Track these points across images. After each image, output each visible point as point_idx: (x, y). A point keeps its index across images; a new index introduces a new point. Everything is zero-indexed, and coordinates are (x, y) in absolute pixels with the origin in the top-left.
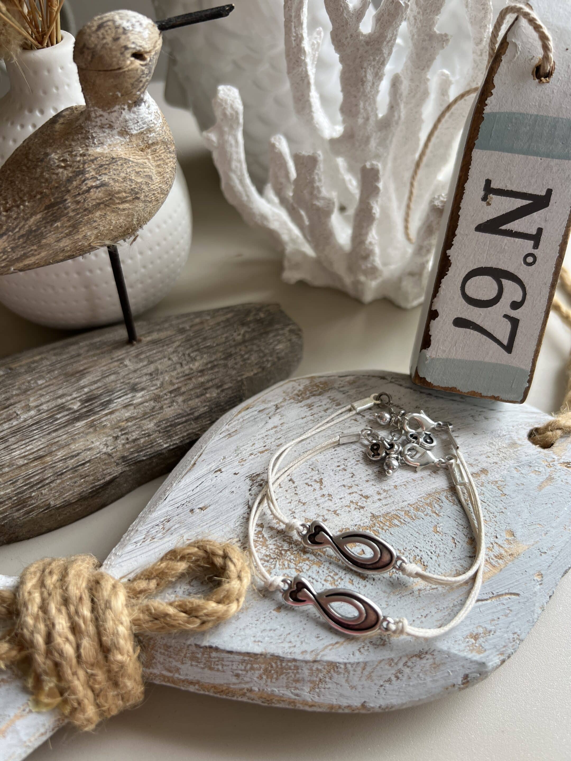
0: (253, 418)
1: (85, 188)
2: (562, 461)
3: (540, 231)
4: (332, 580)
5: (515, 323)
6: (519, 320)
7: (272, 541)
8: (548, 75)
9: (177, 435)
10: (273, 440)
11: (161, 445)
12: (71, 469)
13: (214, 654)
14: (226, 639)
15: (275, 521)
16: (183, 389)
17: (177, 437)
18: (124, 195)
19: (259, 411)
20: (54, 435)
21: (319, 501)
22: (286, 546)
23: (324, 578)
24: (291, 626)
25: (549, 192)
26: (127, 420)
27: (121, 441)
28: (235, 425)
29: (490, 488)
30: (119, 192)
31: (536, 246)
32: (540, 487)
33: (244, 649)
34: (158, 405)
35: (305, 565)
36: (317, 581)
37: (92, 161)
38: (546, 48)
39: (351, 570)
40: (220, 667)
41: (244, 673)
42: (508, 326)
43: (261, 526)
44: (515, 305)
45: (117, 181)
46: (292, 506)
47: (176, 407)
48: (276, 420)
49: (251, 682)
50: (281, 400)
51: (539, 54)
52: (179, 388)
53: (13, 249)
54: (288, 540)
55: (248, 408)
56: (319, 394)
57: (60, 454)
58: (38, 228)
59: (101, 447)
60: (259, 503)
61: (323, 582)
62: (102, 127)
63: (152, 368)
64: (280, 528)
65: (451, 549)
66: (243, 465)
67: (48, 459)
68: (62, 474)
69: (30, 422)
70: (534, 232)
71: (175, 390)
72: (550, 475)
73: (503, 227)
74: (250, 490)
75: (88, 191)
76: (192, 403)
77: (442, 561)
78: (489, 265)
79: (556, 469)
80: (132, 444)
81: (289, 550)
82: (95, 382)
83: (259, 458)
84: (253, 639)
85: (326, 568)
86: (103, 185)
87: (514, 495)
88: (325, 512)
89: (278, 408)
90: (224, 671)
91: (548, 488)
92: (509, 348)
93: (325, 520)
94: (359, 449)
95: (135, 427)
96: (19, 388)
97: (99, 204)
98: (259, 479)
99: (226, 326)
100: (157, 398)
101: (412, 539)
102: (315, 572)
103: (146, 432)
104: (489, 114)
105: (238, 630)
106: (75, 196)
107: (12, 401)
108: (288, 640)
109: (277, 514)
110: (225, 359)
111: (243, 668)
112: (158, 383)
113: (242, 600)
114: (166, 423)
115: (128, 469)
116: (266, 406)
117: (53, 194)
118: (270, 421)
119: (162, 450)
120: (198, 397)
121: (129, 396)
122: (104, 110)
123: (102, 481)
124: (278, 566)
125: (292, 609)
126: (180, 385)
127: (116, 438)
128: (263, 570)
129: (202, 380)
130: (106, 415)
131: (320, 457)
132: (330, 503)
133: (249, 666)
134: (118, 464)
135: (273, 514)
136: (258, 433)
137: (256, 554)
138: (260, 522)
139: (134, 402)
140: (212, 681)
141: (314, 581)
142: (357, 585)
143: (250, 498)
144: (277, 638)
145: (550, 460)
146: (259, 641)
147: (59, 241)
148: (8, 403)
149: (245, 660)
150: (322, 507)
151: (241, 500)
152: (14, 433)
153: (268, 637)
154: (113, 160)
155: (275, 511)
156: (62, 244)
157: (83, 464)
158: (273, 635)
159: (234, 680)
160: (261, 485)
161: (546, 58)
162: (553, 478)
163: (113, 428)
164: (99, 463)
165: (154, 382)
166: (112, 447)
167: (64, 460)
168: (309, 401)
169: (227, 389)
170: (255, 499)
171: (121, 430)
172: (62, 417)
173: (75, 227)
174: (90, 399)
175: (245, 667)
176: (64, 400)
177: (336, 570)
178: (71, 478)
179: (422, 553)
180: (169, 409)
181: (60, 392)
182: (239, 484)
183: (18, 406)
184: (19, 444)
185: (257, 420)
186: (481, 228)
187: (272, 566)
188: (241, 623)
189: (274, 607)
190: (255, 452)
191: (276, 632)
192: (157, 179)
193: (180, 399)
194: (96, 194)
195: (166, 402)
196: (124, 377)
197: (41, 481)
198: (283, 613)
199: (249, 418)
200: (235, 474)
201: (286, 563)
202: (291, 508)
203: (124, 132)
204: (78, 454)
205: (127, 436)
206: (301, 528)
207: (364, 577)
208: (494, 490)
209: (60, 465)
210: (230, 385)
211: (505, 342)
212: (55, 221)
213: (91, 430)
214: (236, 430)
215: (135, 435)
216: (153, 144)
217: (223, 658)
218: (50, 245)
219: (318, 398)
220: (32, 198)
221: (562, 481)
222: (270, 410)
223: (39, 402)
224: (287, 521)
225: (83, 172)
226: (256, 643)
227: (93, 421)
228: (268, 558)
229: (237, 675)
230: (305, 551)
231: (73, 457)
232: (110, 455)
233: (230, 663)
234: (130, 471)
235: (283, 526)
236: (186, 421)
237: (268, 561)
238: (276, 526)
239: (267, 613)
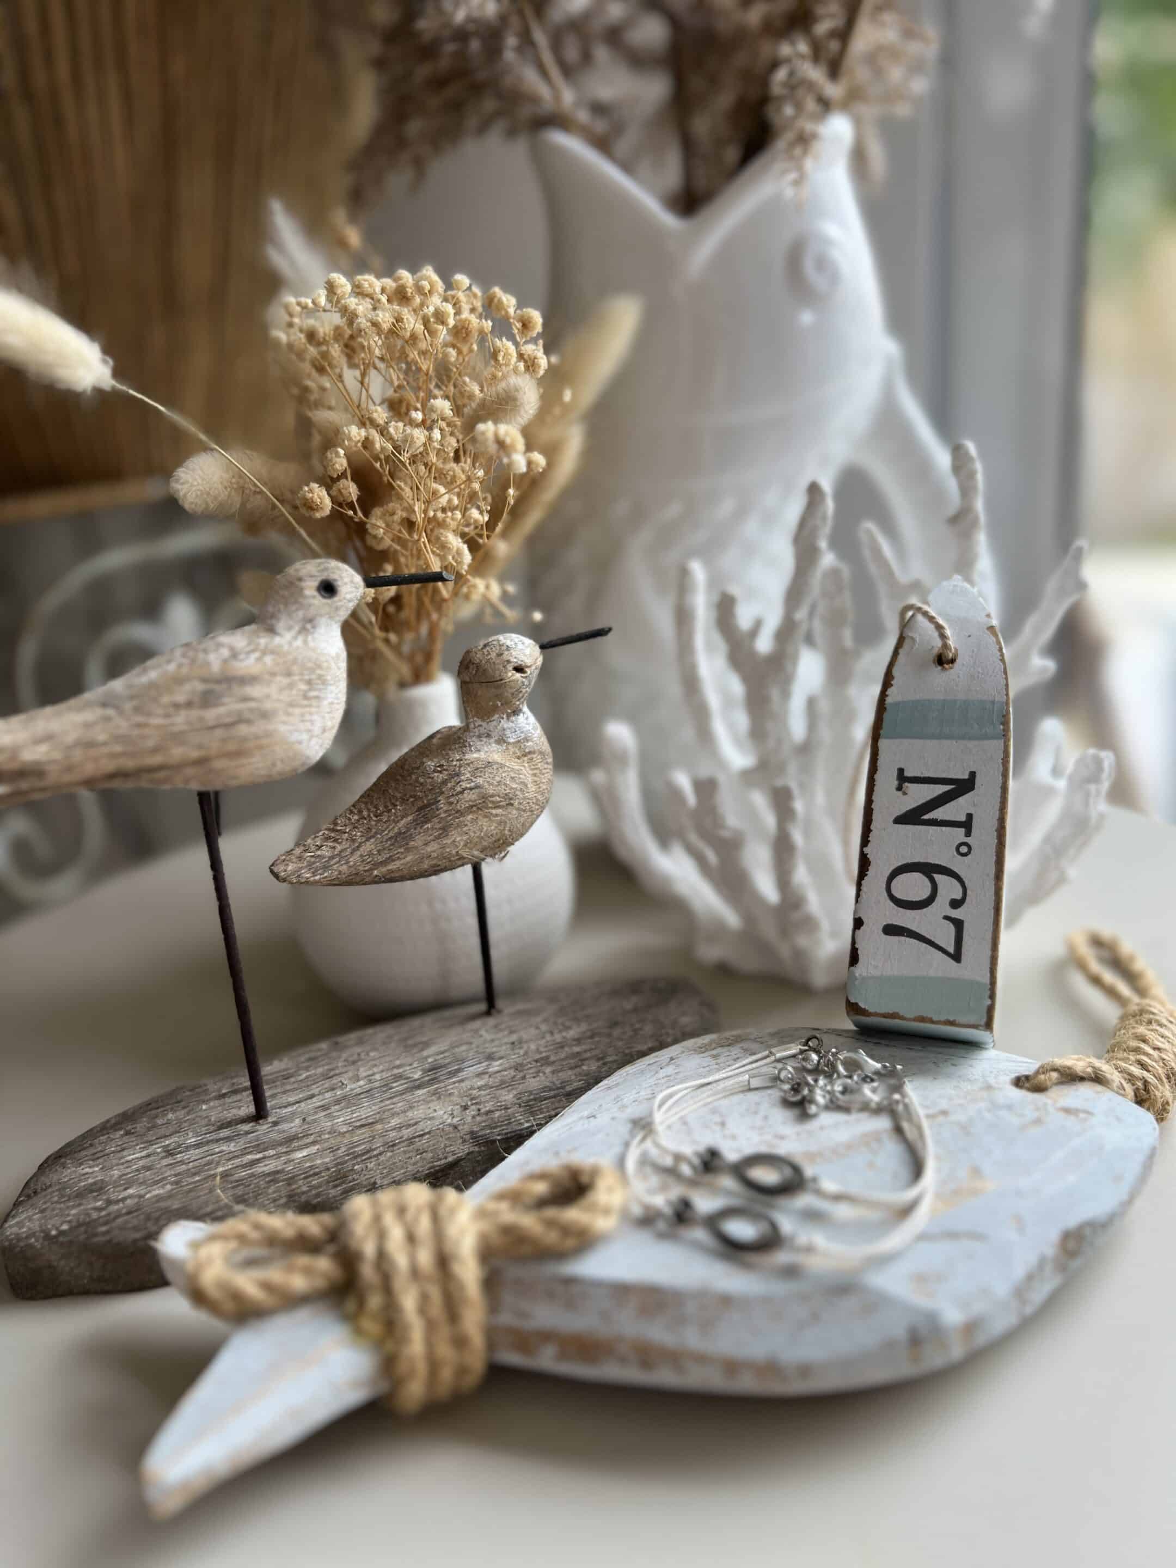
1: (459, 789)
2: (1058, 1106)
3: (970, 816)
5: (958, 925)
6: (964, 921)
8: (953, 661)
9: (542, 1113)
11: (522, 1124)
12: (407, 1140)
16: (552, 1058)
17: (541, 1116)
18: (498, 799)
19: (648, 1065)
20: (388, 1102)
25: (973, 775)
26: (480, 1088)
27: (472, 1111)
30: (493, 796)
31: (968, 834)
32: (1023, 1129)
34: (520, 1075)
37: (468, 764)
38: (943, 636)
42: (951, 928)
44: (956, 904)
45: (492, 784)
47: (543, 1078)
50: (678, 1053)
51: (938, 643)
52: (547, 1057)
53: (379, 851)
56: (729, 1046)
57: (394, 1122)
58: (408, 830)
59: (446, 1116)
62: (479, 737)
63: (514, 1038)
67: (379, 1127)
68: (394, 1145)
69: (358, 1091)
70: (963, 818)
71: (542, 1059)
72: (1038, 1119)
73: (926, 817)
74: (629, 1131)
75: (462, 792)
76: (563, 1075)
78: (916, 860)
79: (1048, 1113)
80: (484, 1118)
82: (442, 1053)
86: (477, 787)
89: (673, 1059)
91: (1033, 1130)
92: (957, 956)
94: (775, 1094)
95: (488, 1097)
96: (346, 1060)
97: (472, 806)
98: (642, 1121)
100: (518, 1067)
103: (503, 1103)
104: (890, 704)
106: (449, 797)
107: (337, 1072)
109: (663, 1147)
110: (610, 1027)
112: (522, 1052)
113: (612, 1218)
114: (529, 1096)
115: (477, 1149)
117: (426, 796)
118: (661, 1070)
119: (521, 1130)
120: (571, 1068)
121: (484, 1064)
122: (483, 720)
123: (443, 1162)
126: (548, 1054)
127: (465, 1108)
129: (577, 1049)
130: (454, 1083)
131: (725, 1102)
134: (464, 1141)
135: (658, 1148)
138: (639, 1158)
139: (490, 1070)
141: (702, 1202)
143: (629, 1137)
145: (1040, 1103)
147: (426, 844)
148: (332, 1073)
151: (617, 1139)
152: (338, 1102)
154: (489, 764)
155: (661, 1144)
156: (429, 849)
157: (422, 1135)
159: (599, 1321)
160: (644, 1125)
161: (945, 646)
162: (1042, 1122)
163: (461, 1096)
164: (442, 1136)
165: (517, 1051)
166: (459, 1119)
167: (399, 1128)
168: (714, 1052)
169: (610, 1062)
170: (636, 1138)
171: (472, 1099)
172: (398, 1086)
173: (445, 830)
174: (434, 1068)
176: (401, 1070)
178: (405, 1152)
180: (533, 1080)
181: (398, 1062)
182: (617, 1126)
183: (345, 1076)
184: (344, 1111)
185: (644, 1073)
186: (900, 820)
192: (532, 788)
193: (548, 1070)
194: (470, 796)
195: (531, 1071)
196: (478, 1047)
197: (368, 1152)
199: (635, 1072)
200: (613, 1119)
203: (501, 741)
204: (416, 1124)
205: (478, 1107)
206: (692, 1157)
209: (393, 1134)
210: (614, 1058)
211: (951, 950)
212: (426, 823)
213: (434, 1098)
215: (488, 1107)
216: (530, 753)
218: (417, 848)
219: (726, 1049)
220: (404, 800)
221: (1055, 1125)
222: (662, 1062)
223: (370, 1072)
224: (676, 1151)
225: (458, 775)
227: (437, 1089)
228: (649, 1187)
230: (695, 1182)
231: (409, 1126)
232: (455, 1127)
234: (479, 1152)
236: (554, 1097)
238: (661, 1161)
239: (644, 1245)
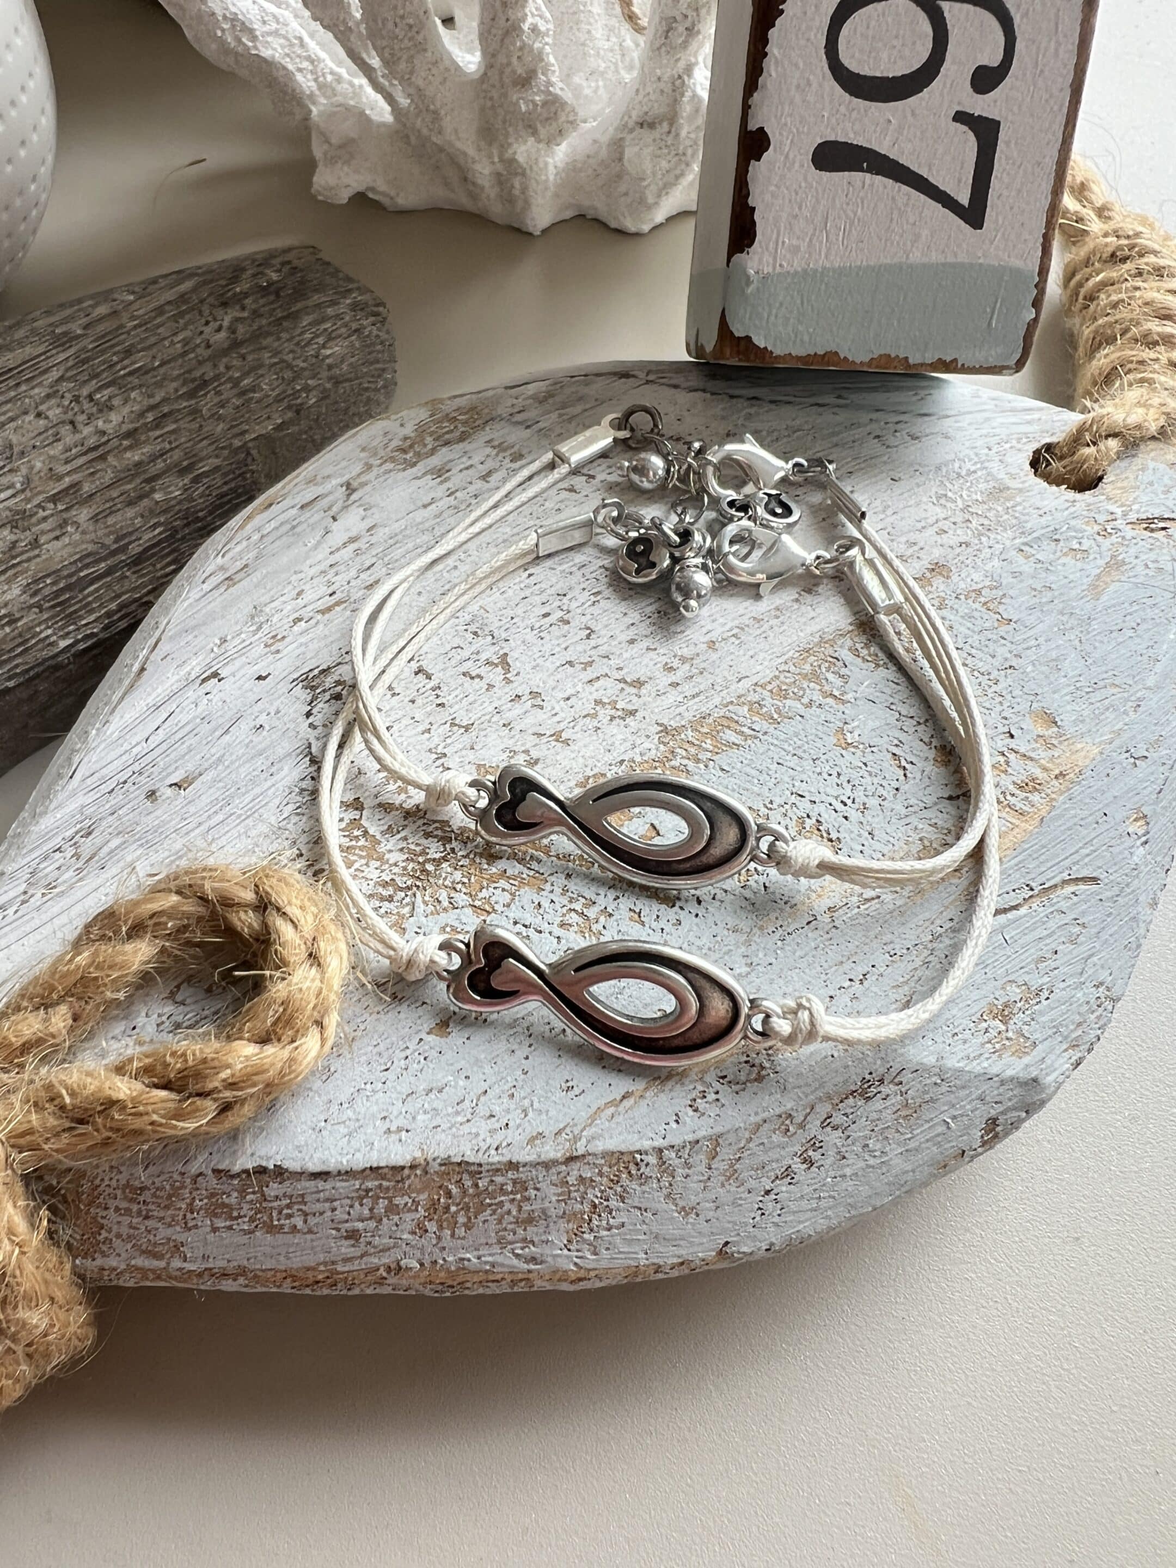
0: (289, 526)
2: (1133, 517)
4: (580, 920)
5: (987, 133)
6: (999, 123)
7: (393, 840)
10: (353, 573)
13: (274, 1189)
14: (301, 1140)
15: (392, 787)
19: (302, 507)
21: (508, 716)
22: (435, 850)
23: (558, 920)
24: (487, 1070)
28: (241, 553)
29: (963, 610)
32: (1096, 589)
33: (361, 1161)
35: (498, 892)
36: (540, 932)
39: (631, 884)
40: (298, 1221)
41: (372, 1224)
42: (969, 144)
43: (357, 805)
44: (984, 79)
46: (436, 740)
48: (352, 522)
49: (395, 1246)
50: (358, 468)
54: (439, 833)
55: (271, 505)
56: (461, 439)
60: (341, 746)
61: (558, 931)
64: (409, 804)
65: (895, 784)
66: (278, 652)
72: (1113, 557)
74: (308, 714)
77: (876, 820)
79: (1123, 538)
81: (445, 859)
83: (321, 626)
84: (382, 1126)
85: (558, 890)
87: (1031, 620)
88: (531, 741)
89: (354, 490)
90: (310, 1231)
91: (1114, 590)
92: (975, 213)
93: (534, 763)
94: (595, 563)
98: (329, 681)
99: (182, 314)
100: (18, 521)
101: (784, 775)
102: (530, 907)
105: (335, 1108)
108: (483, 1110)
109: (396, 766)
110: (191, 394)
111: (366, 1212)
112: (17, 481)
113: (332, 1020)
116: (319, 490)
118: (335, 526)
124: (420, 907)
125: (482, 1022)
128: (381, 925)
131: (492, 600)
132: (541, 715)
133: (382, 1203)
135: (384, 767)
136: (308, 562)
137: (353, 885)
138: (350, 797)
140: (283, 1264)
141: (531, 932)
142: (654, 925)
143: (312, 735)
144: (450, 1110)
145: (1101, 518)
146: (399, 1130)
149: (368, 1191)
150: (518, 728)
151: (287, 746)
153: (425, 1112)
155: (388, 760)
158: (438, 1104)
159: (346, 1248)
160: (338, 697)
162: (1123, 563)
168: (435, 461)
170: (327, 736)
175: (371, 1210)
177: (589, 894)
179: (821, 808)
182: (276, 704)
185: (298, 530)
187: (406, 910)
188: (340, 1087)
189: (430, 1023)
190: (306, 612)
191: (444, 1095)
198: (456, 1037)
199: (276, 528)
200: (260, 678)
201: (443, 895)
202: (432, 746)
206: (472, 792)
207: (670, 900)
208: (976, 614)
211: (964, 197)
214: (246, 566)
217: (302, 1196)
219: (459, 447)
221: (1147, 566)
222: (331, 498)
224: (426, 780)
226: (394, 1137)
228: (390, 891)
229: (353, 1235)
230: (492, 856)
233: (327, 1205)
235: (418, 797)
237: (390, 899)
238: (398, 800)
239: (413, 1045)
